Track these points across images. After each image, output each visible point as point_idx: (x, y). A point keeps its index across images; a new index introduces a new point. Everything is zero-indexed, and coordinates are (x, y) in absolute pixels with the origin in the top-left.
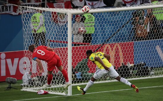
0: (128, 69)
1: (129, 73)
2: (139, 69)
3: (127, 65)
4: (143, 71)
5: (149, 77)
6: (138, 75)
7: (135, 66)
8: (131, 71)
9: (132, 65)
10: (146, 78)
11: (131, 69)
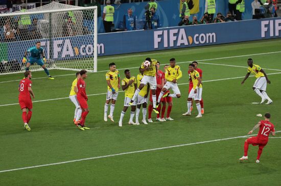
0: (3, 66)
1: (4, 68)
2: (12, 65)
3: (2, 62)
4: (15, 67)
5: (20, 72)
6: (11, 70)
7: (8, 62)
8: (5, 67)
9: (6, 62)
10: (18, 72)
11: (5, 65)
